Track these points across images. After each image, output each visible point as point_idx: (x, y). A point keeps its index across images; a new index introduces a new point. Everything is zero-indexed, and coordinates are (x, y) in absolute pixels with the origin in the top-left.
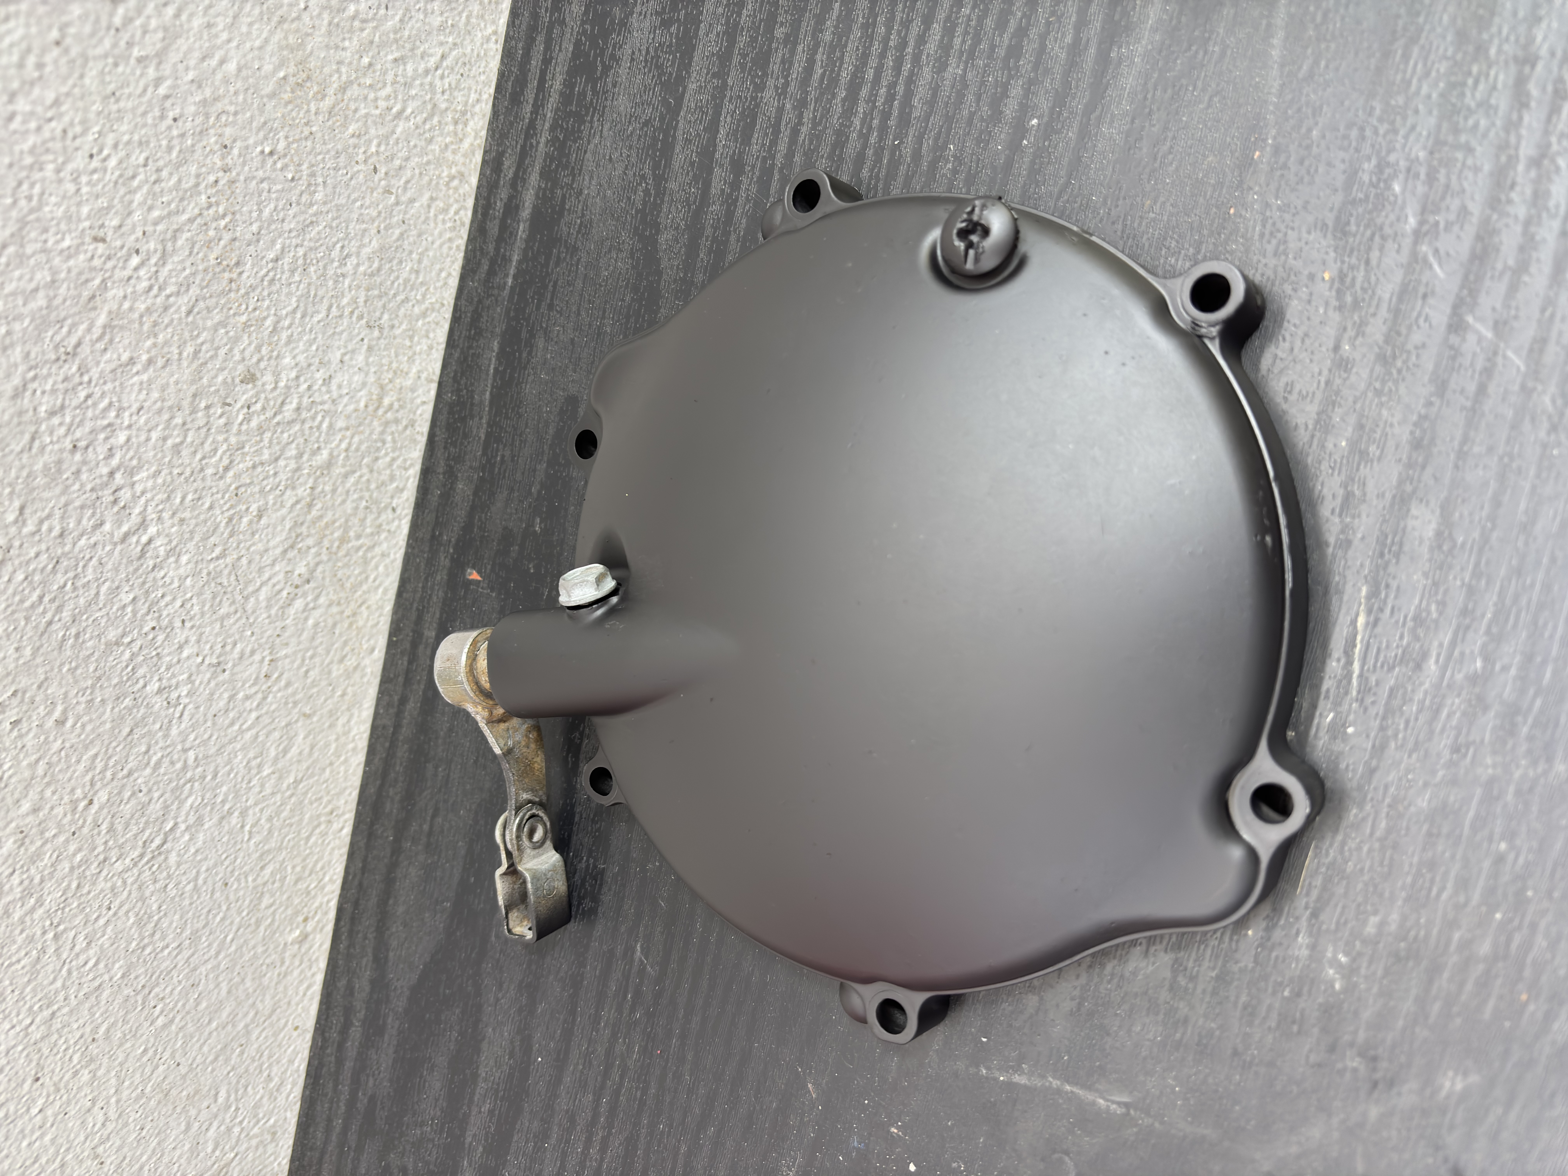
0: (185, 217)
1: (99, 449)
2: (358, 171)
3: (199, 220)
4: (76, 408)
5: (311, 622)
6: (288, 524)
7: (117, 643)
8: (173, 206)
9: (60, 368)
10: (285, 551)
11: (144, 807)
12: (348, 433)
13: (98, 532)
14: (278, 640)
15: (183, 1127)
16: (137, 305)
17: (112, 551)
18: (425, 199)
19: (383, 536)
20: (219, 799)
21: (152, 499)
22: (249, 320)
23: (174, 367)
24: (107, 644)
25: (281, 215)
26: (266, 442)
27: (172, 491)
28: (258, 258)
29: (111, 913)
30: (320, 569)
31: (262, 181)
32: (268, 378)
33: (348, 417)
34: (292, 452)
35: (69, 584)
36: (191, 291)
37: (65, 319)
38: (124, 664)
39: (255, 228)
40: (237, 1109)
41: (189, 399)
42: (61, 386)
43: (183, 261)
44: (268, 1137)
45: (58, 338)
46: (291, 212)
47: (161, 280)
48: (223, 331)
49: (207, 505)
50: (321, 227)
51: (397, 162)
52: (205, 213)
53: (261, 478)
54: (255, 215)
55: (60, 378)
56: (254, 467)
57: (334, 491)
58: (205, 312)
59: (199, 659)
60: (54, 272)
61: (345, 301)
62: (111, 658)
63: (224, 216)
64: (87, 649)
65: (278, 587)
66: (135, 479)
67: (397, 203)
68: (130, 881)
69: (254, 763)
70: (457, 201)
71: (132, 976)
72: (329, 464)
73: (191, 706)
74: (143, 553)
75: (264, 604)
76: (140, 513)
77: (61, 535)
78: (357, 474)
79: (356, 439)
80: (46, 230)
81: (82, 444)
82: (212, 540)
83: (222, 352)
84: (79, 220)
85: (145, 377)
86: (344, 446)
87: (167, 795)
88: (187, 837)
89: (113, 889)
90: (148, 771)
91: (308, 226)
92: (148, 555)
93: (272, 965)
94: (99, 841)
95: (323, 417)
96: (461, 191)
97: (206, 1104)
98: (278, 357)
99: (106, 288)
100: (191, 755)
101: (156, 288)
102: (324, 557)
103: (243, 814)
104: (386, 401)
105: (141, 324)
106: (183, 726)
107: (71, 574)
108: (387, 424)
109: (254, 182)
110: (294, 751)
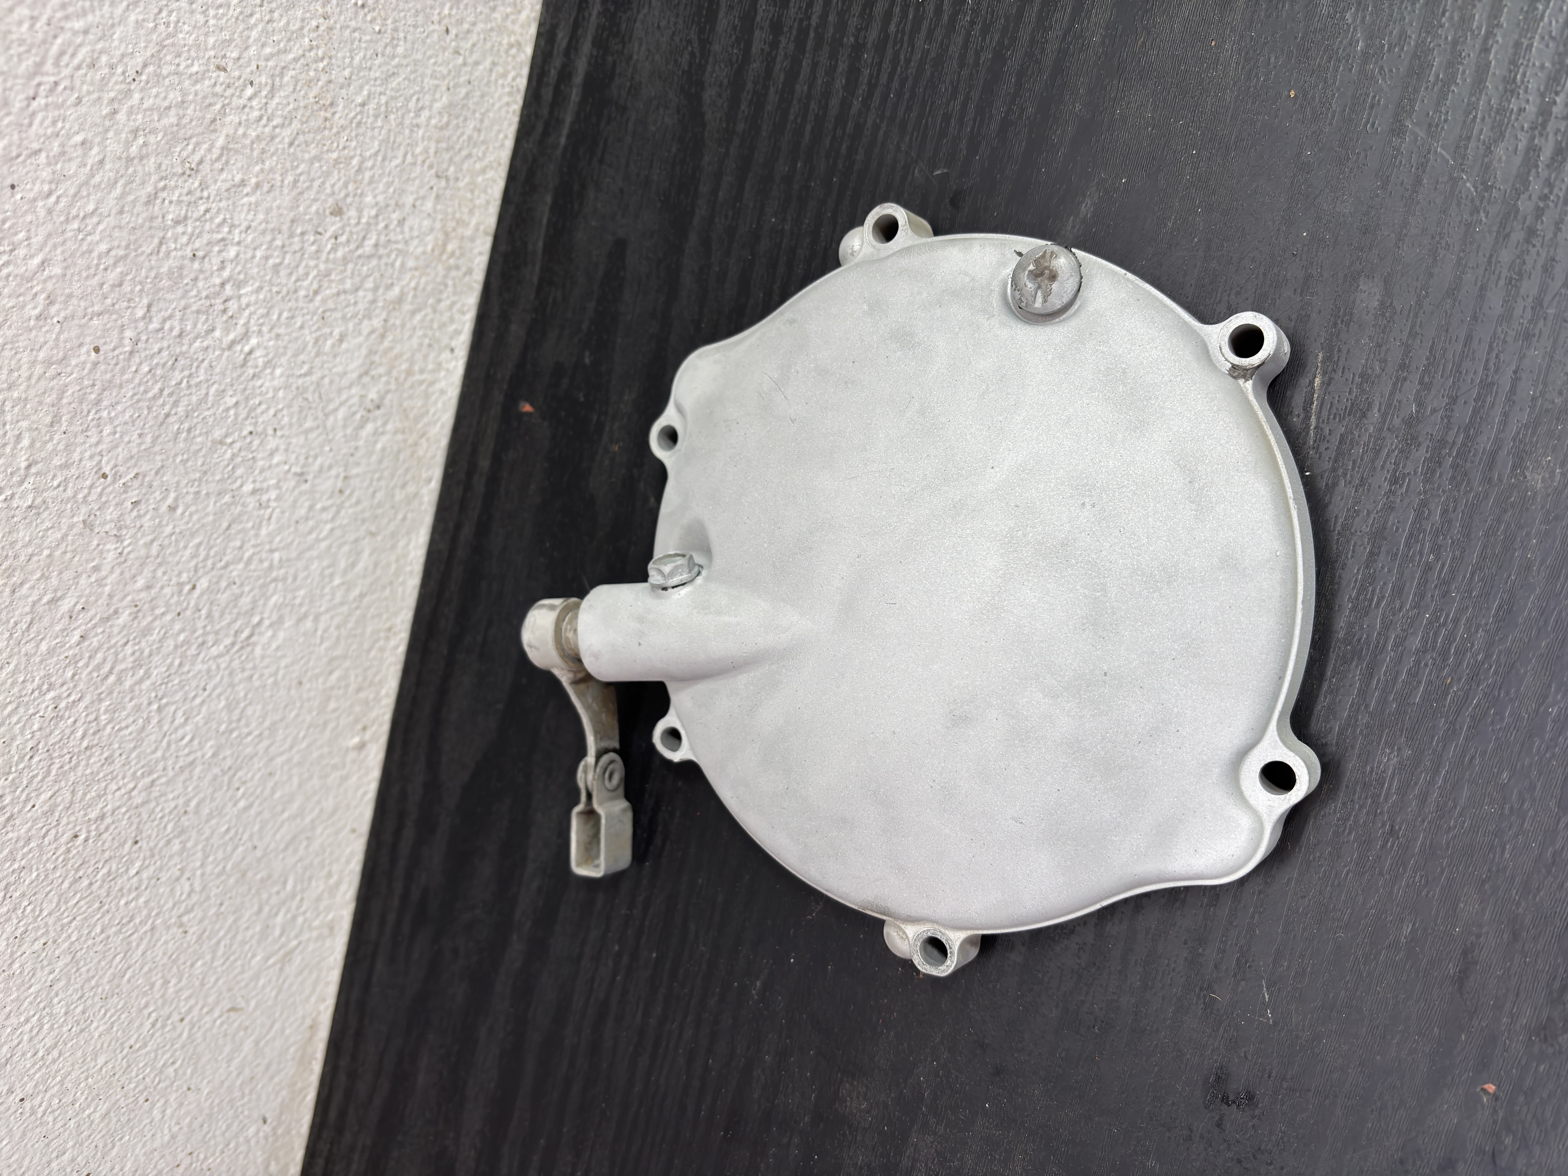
0: (291, 56)
1: (214, 261)
2: (433, 31)
3: (302, 61)
4: (197, 220)
5: (379, 446)
6: (364, 351)
7: (221, 443)
8: (282, 45)
9: (185, 181)
10: (360, 377)
11: (237, 597)
12: (417, 274)
13: (209, 337)
14: (351, 460)
15: (256, 908)
16: (250, 131)
17: (220, 356)
18: (487, 63)
19: (443, 373)
20: (298, 601)
21: (254, 313)
22: (339, 157)
23: (277, 192)
24: (214, 442)
25: (369, 64)
26: (349, 272)
27: (271, 308)
28: (349, 101)
29: (206, 693)
30: (389, 396)
31: (354, 31)
32: (353, 213)
33: (417, 258)
34: (369, 284)
35: (185, 381)
36: (293, 125)
37: (190, 138)
38: (226, 463)
39: (347, 73)
40: (302, 900)
41: (288, 224)
42: (185, 198)
43: (287, 97)
44: (326, 931)
45: (184, 154)
46: (377, 62)
47: (270, 111)
48: (317, 165)
49: (298, 324)
50: (400, 79)
51: (466, 26)
52: (307, 54)
53: (344, 304)
54: (347, 60)
55: (185, 191)
56: (338, 294)
57: (403, 326)
58: (304, 146)
59: (287, 467)
60: (184, 94)
61: (418, 150)
62: (216, 456)
63: (323, 59)
64: (197, 444)
65: (354, 409)
66: (242, 292)
67: (465, 64)
68: (223, 666)
69: (327, 572)
70: (514, 68)
71: (221, 757)
72: (400, 300)
73: (278, 510)
74: (245, 361)
75: (340, 423)
76: (245, 324)
77: (180, 335)
78: (423, 313)
79: (423, 280)
80: (179, 55)
81: (200, 254)
82: (302, 357)
83: (316, 184)
84: (206, 49)
85: (253, 199)
86: (413, 284)
87: (256, 591)
88: (270, 633)
89: (209, 671)
90: (241, 566)
91: (390, 76)
92: (249, 364)
93: (335, 767)
94: (200, 624)
95: (397, 256)
96: (519, 59)
97: (275, 889)
98: (362, 195)
99: (225, 113)
100: (276, 556)
101: (265, 118)
102: (393, 387)
103: (316, 619)
104: (450, 247)
105: (252, 149)
106: (271, 527)
107: (186, 373)
108: (449, 269)
109: (348, 31)
110: (360, 567)
